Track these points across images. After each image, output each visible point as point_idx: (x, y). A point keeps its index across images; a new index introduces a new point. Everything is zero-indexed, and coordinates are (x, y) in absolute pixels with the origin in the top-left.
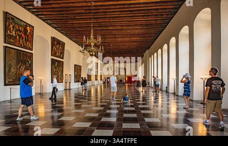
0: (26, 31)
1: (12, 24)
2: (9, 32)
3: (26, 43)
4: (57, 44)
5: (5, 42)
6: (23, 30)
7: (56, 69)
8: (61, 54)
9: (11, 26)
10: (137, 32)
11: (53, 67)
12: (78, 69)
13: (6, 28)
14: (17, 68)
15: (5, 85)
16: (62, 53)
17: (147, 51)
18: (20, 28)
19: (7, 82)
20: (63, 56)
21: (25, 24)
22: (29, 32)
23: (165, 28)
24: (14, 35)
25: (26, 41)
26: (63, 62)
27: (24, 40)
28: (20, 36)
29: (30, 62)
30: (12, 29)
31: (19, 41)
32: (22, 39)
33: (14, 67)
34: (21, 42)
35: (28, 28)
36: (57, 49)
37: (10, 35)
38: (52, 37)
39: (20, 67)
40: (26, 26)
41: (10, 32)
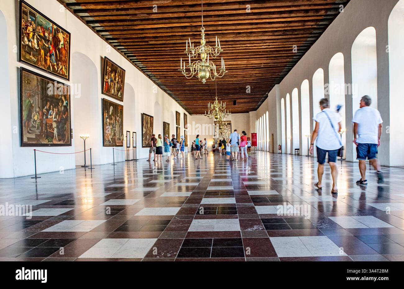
0: (56, 40)
1: (31, 24)
2: (26, 39)
3: (58, 65)
4: (111, 72)
5: (20, 60)
6: (51, 38)
7: (111, 119)
8: (118, 91)
9: (30, 28)
10: (263, 46)
11: (106, 115)
12: (147, 123)
13: (21, 32)
14: (43, 114)
15: (23, 144)
16: (121, 89)
17: (276, 87)
18: (46, 34)
19: (25, 140)
20: (122, 94)
21: (55, 27)
22: (62, 42)
23: (318, 37)
24: (36, 46)
25: (57, 61)
26: (122, 106)
27: (53, 58)
28: (47, 51)
29: (65, 104)
30: (31, 35)
31: (46, 60)
32: (50, 56)
33: (37, 109)
34: (48, 61)
35: (61, 36)
36: (111, 81)
37: (28, 45)
38: (102, 58)
39: (48, 111)
40: (57, 31)
41: (29, 41)
